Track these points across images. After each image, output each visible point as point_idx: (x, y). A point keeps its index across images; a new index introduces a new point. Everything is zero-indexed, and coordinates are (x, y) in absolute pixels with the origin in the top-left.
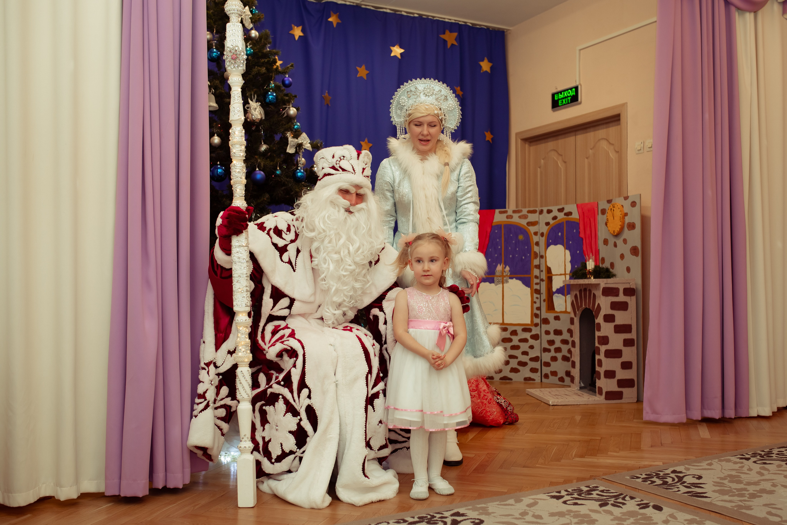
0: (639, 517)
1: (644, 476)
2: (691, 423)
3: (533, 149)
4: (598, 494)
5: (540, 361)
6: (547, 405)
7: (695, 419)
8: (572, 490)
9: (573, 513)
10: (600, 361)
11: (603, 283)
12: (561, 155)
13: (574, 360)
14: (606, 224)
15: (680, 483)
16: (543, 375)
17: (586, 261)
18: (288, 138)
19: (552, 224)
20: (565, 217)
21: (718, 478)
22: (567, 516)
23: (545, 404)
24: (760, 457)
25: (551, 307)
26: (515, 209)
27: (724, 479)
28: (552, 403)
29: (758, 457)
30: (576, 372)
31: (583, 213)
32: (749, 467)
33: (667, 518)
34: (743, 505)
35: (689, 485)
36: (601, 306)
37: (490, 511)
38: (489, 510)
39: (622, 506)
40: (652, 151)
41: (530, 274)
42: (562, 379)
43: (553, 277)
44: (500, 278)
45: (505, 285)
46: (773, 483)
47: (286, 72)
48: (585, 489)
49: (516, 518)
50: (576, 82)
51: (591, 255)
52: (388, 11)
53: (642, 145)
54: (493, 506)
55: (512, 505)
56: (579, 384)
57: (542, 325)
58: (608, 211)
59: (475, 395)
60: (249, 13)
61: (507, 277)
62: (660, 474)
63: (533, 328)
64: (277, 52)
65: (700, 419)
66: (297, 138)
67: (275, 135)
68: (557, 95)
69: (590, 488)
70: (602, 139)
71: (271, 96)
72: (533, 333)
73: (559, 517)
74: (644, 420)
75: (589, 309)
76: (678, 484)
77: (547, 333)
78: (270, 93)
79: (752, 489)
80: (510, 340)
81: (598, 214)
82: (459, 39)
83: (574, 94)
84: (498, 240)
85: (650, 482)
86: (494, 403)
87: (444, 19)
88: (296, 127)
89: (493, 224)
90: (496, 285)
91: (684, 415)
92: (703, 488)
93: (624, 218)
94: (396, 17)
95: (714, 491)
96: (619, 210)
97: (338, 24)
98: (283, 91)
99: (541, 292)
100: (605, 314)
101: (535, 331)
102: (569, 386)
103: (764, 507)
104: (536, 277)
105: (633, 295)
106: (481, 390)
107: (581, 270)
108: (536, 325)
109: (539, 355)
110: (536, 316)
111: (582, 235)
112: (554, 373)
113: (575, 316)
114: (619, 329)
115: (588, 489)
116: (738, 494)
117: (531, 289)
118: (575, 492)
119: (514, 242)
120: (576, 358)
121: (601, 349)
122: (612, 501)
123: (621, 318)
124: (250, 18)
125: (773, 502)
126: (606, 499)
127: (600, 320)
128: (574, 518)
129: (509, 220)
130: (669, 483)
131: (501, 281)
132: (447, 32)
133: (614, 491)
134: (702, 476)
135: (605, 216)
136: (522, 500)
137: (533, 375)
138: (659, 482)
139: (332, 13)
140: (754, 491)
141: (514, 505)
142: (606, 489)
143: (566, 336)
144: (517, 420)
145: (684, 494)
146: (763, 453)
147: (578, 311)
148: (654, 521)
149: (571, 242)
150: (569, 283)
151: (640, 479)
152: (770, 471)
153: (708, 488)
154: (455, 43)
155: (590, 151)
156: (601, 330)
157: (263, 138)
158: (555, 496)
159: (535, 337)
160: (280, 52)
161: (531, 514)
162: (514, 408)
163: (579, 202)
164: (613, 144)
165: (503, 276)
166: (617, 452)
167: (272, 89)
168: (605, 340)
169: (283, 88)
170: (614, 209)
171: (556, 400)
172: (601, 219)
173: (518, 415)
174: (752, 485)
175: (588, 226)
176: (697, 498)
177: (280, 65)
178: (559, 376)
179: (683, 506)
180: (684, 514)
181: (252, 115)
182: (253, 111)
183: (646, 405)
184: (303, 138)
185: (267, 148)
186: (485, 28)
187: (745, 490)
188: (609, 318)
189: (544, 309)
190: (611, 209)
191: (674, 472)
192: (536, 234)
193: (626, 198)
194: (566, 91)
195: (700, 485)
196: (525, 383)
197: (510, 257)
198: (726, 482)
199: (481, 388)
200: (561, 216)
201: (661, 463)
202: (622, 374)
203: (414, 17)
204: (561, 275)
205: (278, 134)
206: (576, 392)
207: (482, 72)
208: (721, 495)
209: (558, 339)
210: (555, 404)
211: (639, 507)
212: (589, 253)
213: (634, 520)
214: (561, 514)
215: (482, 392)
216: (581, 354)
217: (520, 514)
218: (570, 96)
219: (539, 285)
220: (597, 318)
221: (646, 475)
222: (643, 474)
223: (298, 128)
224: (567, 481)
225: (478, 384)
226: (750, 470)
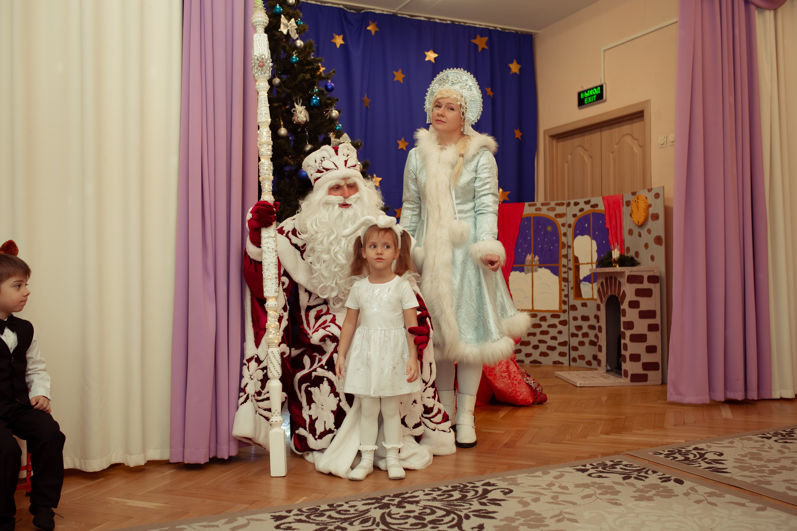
0: (661, 489)
1: (666, 452)
2: (714, 405)
3: (560, 145)
4: (621, 468)
5: (568, 346)
6: (574, 387)
7: (718, 400)
8: (597, 464)
9: (598, 485)
10: (625, 345)
11: (628, 271)
12: (587, 151)
13: (600, 344)
14: (631, 215)
15: (702, 459)
16: (571, 358)
17: (611, 250)
18: (331, 138)
19: (579, 216)
20: (592, 209)
21: (739, 455)
22: (591, 488)
23: (573, 386)
24: (781, 436)
25: (578, 294)
26: (544, 202)
27: (745, 456)
28: (579, 385)
29: (780, 436)
30: (602, 356)
31: (609, 205)
32: (770, 445)
33: (687, 490)
34: (763, 480)
35: (710, 461)
36: (626, 292)
37: (519, 482)
38: (517, 481)
39: (645, 480)
40: (673, 145)
41: (558, 263)
42: (589, 363)
43: (581, 266)
44: (529, 267)
45: (535, 274)
46: (793, 460)
47: (329, 77)
48: (609, 463)
49: (543, 489)
50: (601, 81)
51: (616, 245)
52: (423, 19)
53: (665, 140)
54: (522, 478)
55: (539, 477)
56: (606, 367)
57: (570, 311)
58: (633, 203)
59: (505, 377)
60: (295, 25)
61: (536, 266)
62: (682, 451)
63: (562, 314)
64: (321, 60)
65: (723, 400)
66: (339, 138)
67: (319, 136)
68: (583, 93)
69: (614, 462)
70: (627, 134)
71: (315, 100)
72: (562, 319)
73: (584, 488)
74: (668, 400)
75: (615, 296)
76: (700, 460)
77: (575, 319)
78: (314, 97)
79: (772, 466)
80: (539, 326)
81: (623, 206)
82: (490, 43)
83: (599, 92)
84: (527, 231)
85: (672, 458)
86: (524, 383)
87: (475, 24)
88: (338, 128)
89: (523, 217)
90: (526, 274)
91: (708, 396)
92: (724, 464)
93: (648, 209)
94: (430, 24)
95: (734, 467)
96: (643, 202)
97: (376, 32)
98: (326, 95)
99: (569, 280)
100: (630, 300)
101: (563, 317)
102: (597, 369)
103: (783, 482)
104: (564, 266)
105: (657, 282)
106: (512, 371)
107: (606, 259)
108: (564, 311)
109: (567, 340)
110: (565, 303)
111: (608, 226)
112: (582, 357)
113: (602, 302)
114: (644, 315)
115: (612, 463)
116: (758, 470)
117: (559, 278)
118: (600, 466)
119: (542, 233)
120: (603, 342)
121: (626, 334)
122: (635, 474)
123: (646, 304)
124: (296, 29)
125: (793, 479)
126: (629, 472)
127: (625, 306)
128: (598, 489)
129: (538, 212)
130: (690, 459)
131: (531, 270)
132: (478, 37)
133: (637, 466)
134: (724, 453)
135: (630, 208)
136: (549, 473)
137: (561, 359)
138: (681, 458)
139: (370, 22)
140: (774, 467)
141: (541, 477)
142: (629, 464)
143: (593, 321)
144: (545, 400)
145: (706, 470)
146: (784, 433)
147: (604, 297)
148: (675, 494)
149: (597, 233)
150: (595, 272)
151: (663, 455)
152: (790, 450)
153: (729, 464)
154: (486, 47)
155: (615, 146)
156: (627, 315)
157: (308, 138)
158: (580, 469)
159: (564, 323)
160: (323, 60)
161: (557, 485)
162: (543, 389)
163: (605, 195)
164: (637, 139)
165: (532, 265)
166: (640, 430)
167: (316, 93)
168: (630, 325)
169: (326, 92)
170: (639, 201)
171: (583, 382)
172: (625, 210)
173: (547, 395)
174: (773, 463)
175: (614, 217)
176: (717, 473)
177: (323, 71)
178: (587, 359)
179: (704, 480)
180: (704, 487)
181: (298, 118)
182: (299, 114)
183: (670, 387)
184: (344, 138)
185: (312, 148)
186: (514, 32)
187: (766, 466)
188: (634, 305)
189: (571, 296)
190: (636, 201)
191: (696, 449)
192: (563, 225)
193: (650, 190)
194: (592, 90)
195: (721, 462)
196: (554, 366)
197: (539, 248)
198: (746, 459)
199: (511, 370)
200: (587, 208)
201: (683, 441)
202: (647, 358)
203: (447, 24)
204: (588, 264)
205: (322, 135)
206: (603, 375)
207: (511, 73)
208: (741, 471)
209: (585, 324)
210: (582, 386)
211: (661, 480)
212: (614, 243)
213: (656, 492)
214: (586, 486)
215: (513, 373)
216: (607, 339)
217: (547, 485)
218: (596, 94)
219: (567, 274)
220: (622, 305)
221: (668, 451)
222: (666, 451)
223: (339, 130)
224: (593, 456)
225: (509, 366)
226: (771, 448)
